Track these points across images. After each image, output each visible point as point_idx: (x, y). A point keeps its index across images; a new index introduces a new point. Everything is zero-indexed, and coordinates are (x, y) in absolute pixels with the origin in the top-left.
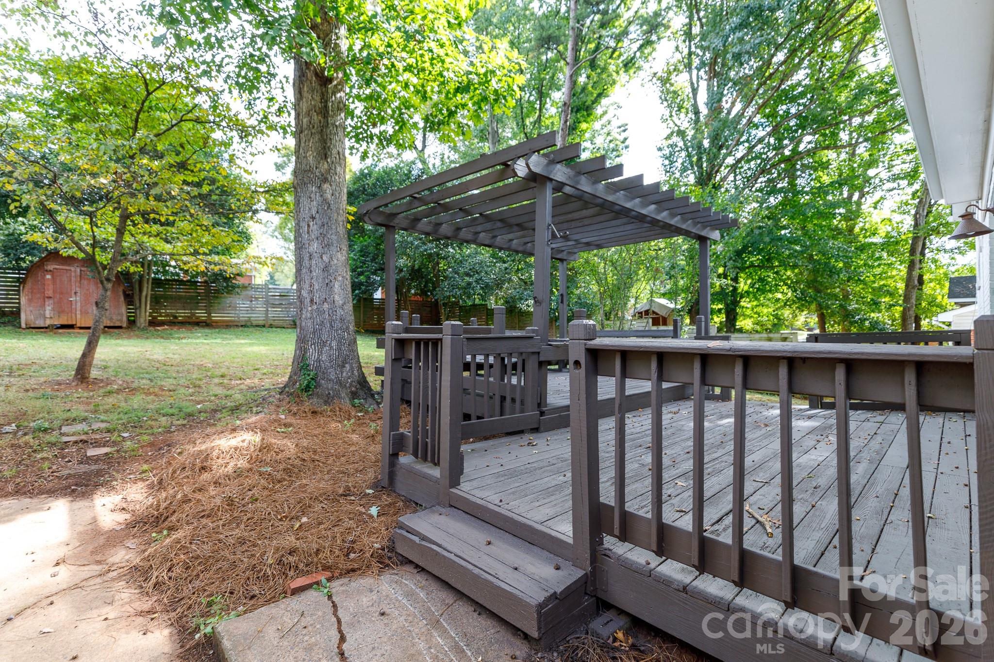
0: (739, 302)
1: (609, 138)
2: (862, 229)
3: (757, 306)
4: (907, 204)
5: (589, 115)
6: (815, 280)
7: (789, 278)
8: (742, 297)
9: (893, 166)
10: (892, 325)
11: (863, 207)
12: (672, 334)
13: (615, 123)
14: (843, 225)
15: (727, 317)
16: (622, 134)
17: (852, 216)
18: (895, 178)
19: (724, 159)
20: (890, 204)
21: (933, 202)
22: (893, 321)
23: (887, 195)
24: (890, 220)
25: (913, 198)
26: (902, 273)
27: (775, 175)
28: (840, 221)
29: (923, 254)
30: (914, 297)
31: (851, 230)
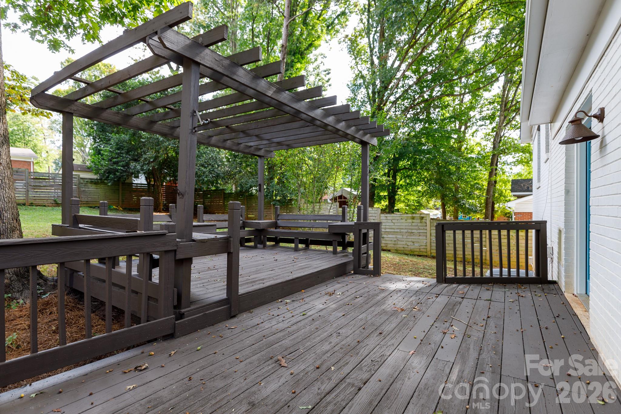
0: (397, 191)
1: (318, 78)
2: (466, 148)
3: (407, 194)
4: (489, 135)
5: (303, 58)
6: (440, 179)
7: (426, 177)
8: (398, 188)
9: (482, 112)
10: (480, 207)
11: (466, 135)
12: (341, 218)
13: (322, 68)
14: (456, 145)
15: (389, 202)
16: (327, 76)
17: (461, 140)
18: (483, 119)
19: (389, 97)
20: (481, 134)
21: (502, 134)
22: (481, 205)
23: (479, 128)
24: (480, 144)
25: (492, 132)
26: (486, 176)
27: (419, 111)
28: (454, 143)
29: (497, 165)
30: (492, 191)
31: (460, 149)
